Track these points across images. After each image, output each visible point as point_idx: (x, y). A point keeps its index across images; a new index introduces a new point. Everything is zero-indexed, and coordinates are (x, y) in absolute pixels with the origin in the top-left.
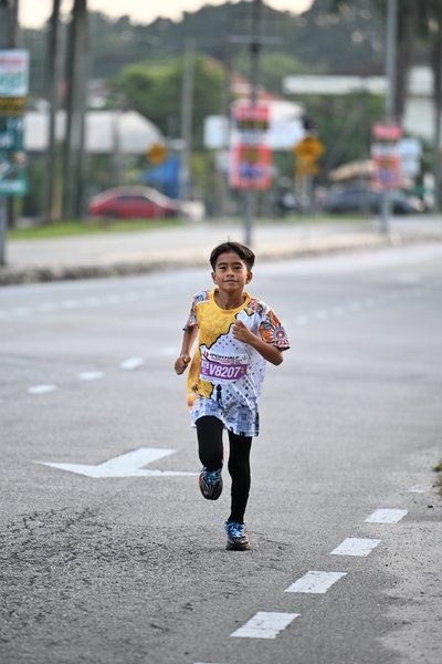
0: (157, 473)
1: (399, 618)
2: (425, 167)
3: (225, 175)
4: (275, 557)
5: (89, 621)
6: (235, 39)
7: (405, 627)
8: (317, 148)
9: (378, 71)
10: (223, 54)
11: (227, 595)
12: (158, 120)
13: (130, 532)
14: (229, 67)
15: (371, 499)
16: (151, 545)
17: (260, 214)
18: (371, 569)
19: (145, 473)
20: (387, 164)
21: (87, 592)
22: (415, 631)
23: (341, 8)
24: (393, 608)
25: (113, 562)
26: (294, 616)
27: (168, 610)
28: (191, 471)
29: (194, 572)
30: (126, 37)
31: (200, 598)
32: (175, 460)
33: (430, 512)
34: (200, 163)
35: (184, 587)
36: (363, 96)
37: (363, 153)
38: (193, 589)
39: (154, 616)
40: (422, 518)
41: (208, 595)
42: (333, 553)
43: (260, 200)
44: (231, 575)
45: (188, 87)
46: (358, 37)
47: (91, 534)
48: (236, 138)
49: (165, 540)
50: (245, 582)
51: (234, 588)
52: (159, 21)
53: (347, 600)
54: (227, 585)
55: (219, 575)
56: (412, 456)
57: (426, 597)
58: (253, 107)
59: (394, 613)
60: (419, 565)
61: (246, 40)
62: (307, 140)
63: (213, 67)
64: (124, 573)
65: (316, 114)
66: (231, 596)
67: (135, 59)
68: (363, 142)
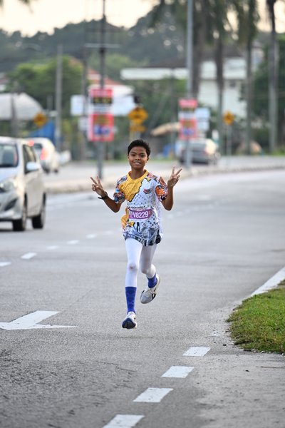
0: (48, 326)
1: (207, 417)
2: (213, 126)
3: (85, 133)
4: (126, 379)
5: (9, 423)
6: (89, 45)
7: (213, 423)
8: (144, 114)
9: (181, 65)
10: (81, 55)
11: (97, 404)
12: (40, 99)
13: (33, 365)
14: (85, 64)
15: (186, 341)
16: (46, 373)
17: (107, 158)
18: (189, 386)
19: (40, 327)
20: (188, 124)
21: (7, 404)
22: (218, 426)
23: (156, 25)
24: (204, 411)
25: (22, 384)
26: (139, 417)
27: (59, 414)
28: (70, 325)
29: (75, 390)
30: (19, 45)
31: (79, 407)
32: (59, 318)
33: (225, 348)
34: (68, 125)
35: (69, 400)
36: (172, 80)
37: (173, 117)
38: (75, 401)
39: (51, 419)
40: (220, 353)
41: (85, 405)
42: (164, 375)
43: (107, 149)
44: (99, 391)
45: (59, 76)
46: (167, 43)
47: (7, 366)
48: (91, 109)
49: (55, 370)
50: (107, 396)
51: (101, 400)
52: (39, 34)
53: (174, 406)
54: (97, 398)
55: (91, 392)
56: (211, 312)
57: (224, 404)
58: (102, 88)
59: (204, 414)
60: (219, 383)
61: (97, 46)
62: (137, 110)
63: (75, 64)
64: (30, 391)
65: (142, 93)
66: (99, 405)
67: (24, 60)
68: (174, 110)
